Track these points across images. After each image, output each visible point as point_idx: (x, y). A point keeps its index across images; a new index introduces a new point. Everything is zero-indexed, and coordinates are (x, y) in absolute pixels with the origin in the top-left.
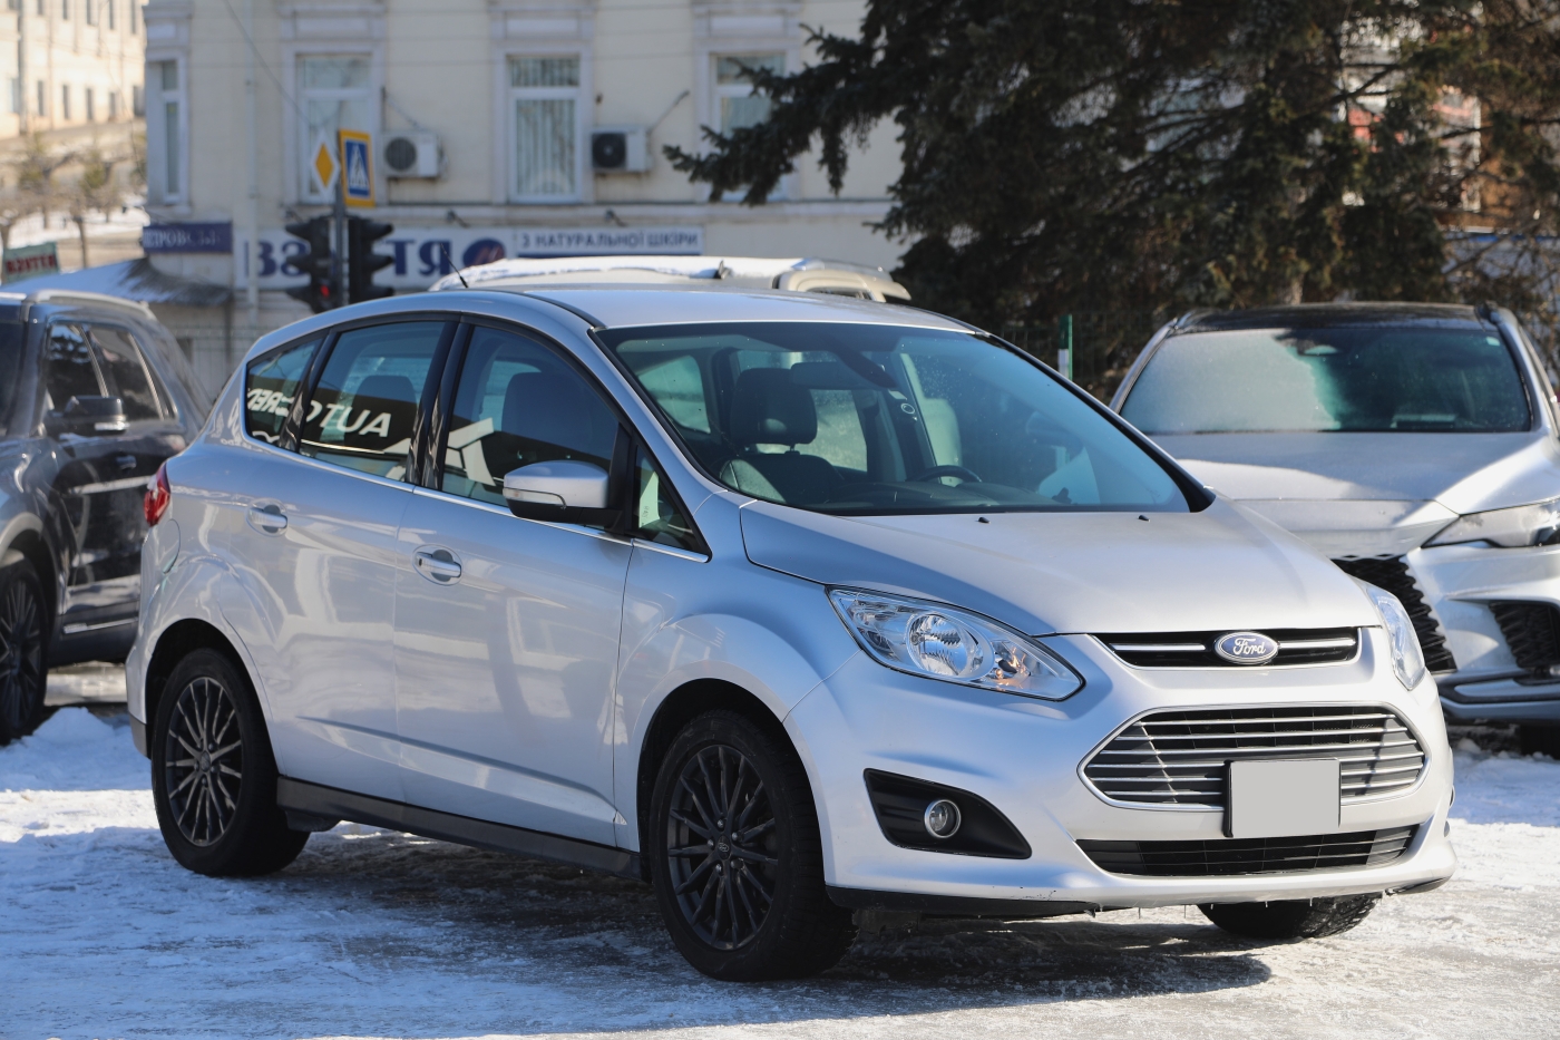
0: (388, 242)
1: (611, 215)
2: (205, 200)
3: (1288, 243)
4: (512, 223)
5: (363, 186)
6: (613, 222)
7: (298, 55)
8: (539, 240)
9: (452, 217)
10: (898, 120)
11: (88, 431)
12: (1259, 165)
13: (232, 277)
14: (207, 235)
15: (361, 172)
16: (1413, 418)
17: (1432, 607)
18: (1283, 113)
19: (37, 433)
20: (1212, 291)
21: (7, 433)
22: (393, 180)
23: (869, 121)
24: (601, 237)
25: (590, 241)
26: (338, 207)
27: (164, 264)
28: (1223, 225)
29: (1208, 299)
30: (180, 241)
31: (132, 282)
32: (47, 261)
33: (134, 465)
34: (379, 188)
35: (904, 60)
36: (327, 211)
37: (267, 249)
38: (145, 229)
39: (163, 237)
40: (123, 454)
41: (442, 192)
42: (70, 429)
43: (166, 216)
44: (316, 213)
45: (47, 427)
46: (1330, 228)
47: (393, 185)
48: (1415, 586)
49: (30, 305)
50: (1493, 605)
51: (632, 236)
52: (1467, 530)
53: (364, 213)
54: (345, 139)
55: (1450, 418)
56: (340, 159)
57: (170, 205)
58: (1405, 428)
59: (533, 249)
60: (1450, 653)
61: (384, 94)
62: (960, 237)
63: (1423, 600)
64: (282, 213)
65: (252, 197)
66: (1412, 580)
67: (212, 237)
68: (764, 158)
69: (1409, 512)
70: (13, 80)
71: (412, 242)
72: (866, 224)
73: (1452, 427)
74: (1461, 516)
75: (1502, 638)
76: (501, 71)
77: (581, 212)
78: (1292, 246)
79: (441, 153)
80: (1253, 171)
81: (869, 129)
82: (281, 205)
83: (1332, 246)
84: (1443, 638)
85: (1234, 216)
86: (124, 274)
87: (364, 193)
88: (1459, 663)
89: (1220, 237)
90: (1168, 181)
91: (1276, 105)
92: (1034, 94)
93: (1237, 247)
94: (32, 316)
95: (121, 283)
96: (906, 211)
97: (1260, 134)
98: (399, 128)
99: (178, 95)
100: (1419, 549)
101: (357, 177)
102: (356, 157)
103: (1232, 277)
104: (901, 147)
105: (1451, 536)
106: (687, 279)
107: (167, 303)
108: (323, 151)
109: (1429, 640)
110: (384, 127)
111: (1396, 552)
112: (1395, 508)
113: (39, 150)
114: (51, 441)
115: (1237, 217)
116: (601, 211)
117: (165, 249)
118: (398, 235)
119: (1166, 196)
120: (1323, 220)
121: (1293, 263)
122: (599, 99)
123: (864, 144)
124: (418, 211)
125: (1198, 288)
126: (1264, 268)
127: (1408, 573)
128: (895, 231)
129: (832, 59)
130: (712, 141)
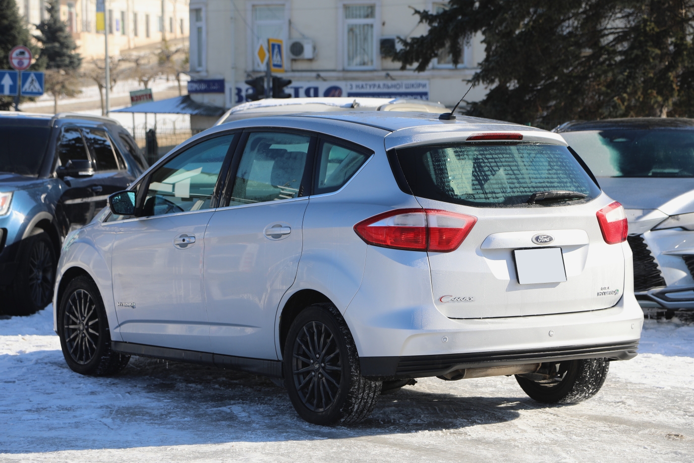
0: (291, 88)
1: (388, 75)
2: (213, 69)
3: (653, 88)
4: (345, 79)
5: (279, 63)
6: (389, 78)
7: (253, 6)
8: (357, 86)
9: (318, 76)
10: (484, 33)
11: (77, 176)
12: (639, 53)
13: (225, 103)
14: (214, 85)
15: (279, 57)
16: (659, 171)
17: (655, 257)
18: (653, 29)
19: (53, 176)
20: (616, 110)
21: (39, 176)
22: (294, 60)
23: (471, 33)
24: (384, 85)
25: (379, 86)
26: (268, 72)
27: (197, 98)
28: (622, 80)
29: (614, 114)
30: (203, 87)
31: (182, 106)
32: (148, 97)
33: (101, 190)
34: (286, 64)
35: (489, 6)
36: (263, 74)
37: (239, 91)
38: (188, 82)
39: (195, 86)
40: (96, 185)
41: (315, 66)
42: (68, 175)
43: (197, 77)
44: (259, 75)
45: (58, 174)
46: (672, 81)
47: (294, 63)
48: (647, 248)
49: (55, 119)
50: (684, 257)
51: (398, 84)
52: (672, 222)
53: (279, 75)
54: (271, 42)
55: (676, 171)
56: (269, 51)
57: (198, 72)
58: (655, 175)
59: (354, 90)
60: (663, 278)
61: (290, 22)
62: (512, 85)
63: (651, 255)
64: (245, 75)
65: (233, 68)
66: (646, 245)
67: (217, 86)
68: (424, 51)
69: (644, 215)
70: (160, 17)
71: (302, 87)
72: (463, 80)
73: (676, 175)
74: (670, 216)
75: (689, 272)
76: (341, 11)
77: (375, 74)
78: (654, 90)
79: (314, 48)
80: (637, 55)
81: (471, 38)
82: (246, 72)
83: (673, 89)
84: (660, 271)
85: (627, 76)
86: (180, 102)
87: (280, 66)
88: (668, 283)
89: (621, 86)
90: (601, 59)
91: (650, 25)
92: (541, 21)
93: (628, 90)
94: (55, 124)
95: (177, 106)
96: (481, 74)
97: (642, 38)
98: (296, 37)
99: (202, 24)
100: (650, 231)
101: (276, 60)
102: (276, 50)
103: (626, 104)
104: (484, 46)
105: (665, 225)
106: (339, 108)
107: (196, 115)
108: (261, 48)
109: (654, 272)
110: (290, 37)
111: (638, 233)
112: (639, 213)
113: (167, 48)
114: (60, 181)
115: (629, 77)
116: (384, 74)
117: (197, 91)
118: (295, 84)
119: (599, 67)
120: (669, 78)
121: (655, 97)
122: (384, 24)
123: (468, 44)
124: (304, 74)
125: (610, 109)
126: (641, 99)
127: (644, 242)
128: (477, 83)
129: (455, 6)
130: (401, 43)
